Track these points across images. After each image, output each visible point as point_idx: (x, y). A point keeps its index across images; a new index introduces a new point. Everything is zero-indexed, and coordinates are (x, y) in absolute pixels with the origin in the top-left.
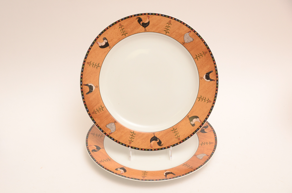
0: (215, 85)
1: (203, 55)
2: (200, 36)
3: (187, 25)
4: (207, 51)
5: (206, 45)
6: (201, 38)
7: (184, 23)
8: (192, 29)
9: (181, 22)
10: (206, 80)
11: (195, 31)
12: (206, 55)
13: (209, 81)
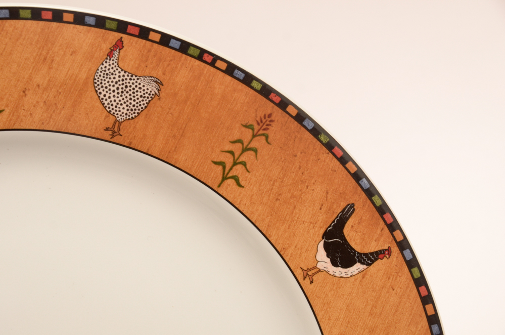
0: (405, 278)
1: (258, 143)
2: (185, 47)
3: (80, 18)
4: (269, 107)
5: (248, 79)
6: (202, 54)
7: (57, 15)
8: (122, 26)
9: (36, 14)
10: (339, 271)
11: (144, 32)
12: (274, 132)
13: (358, 267)
